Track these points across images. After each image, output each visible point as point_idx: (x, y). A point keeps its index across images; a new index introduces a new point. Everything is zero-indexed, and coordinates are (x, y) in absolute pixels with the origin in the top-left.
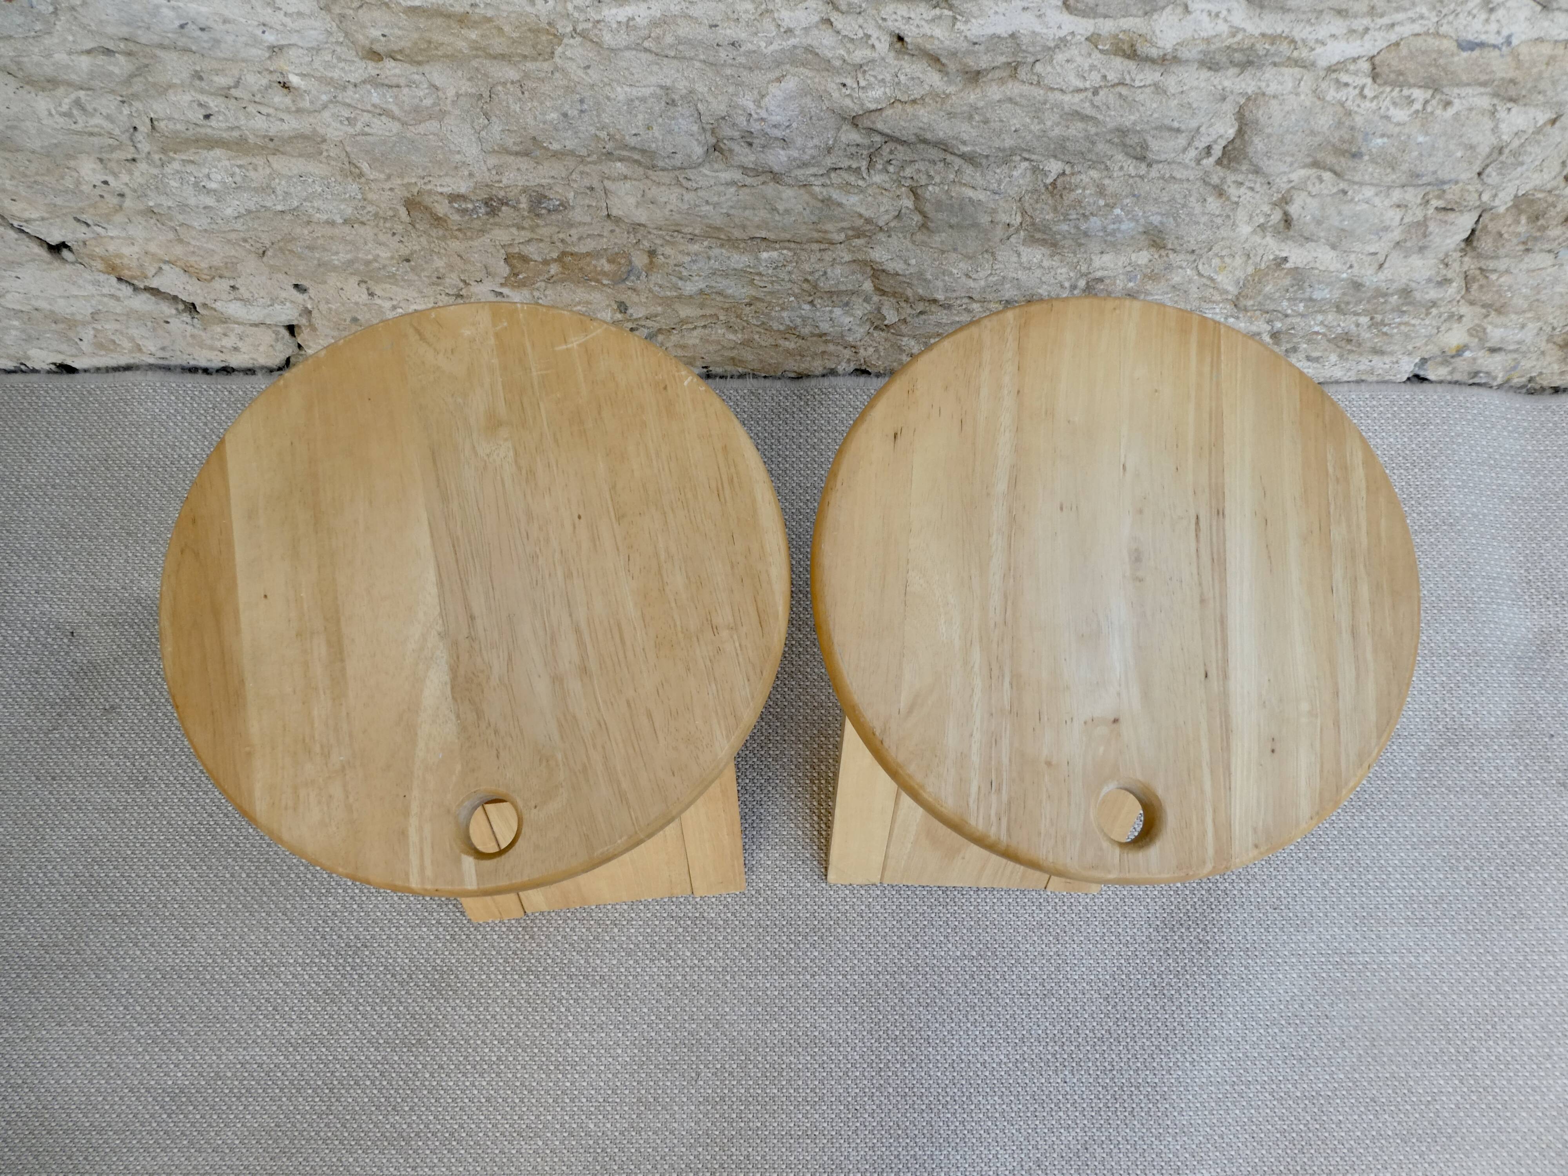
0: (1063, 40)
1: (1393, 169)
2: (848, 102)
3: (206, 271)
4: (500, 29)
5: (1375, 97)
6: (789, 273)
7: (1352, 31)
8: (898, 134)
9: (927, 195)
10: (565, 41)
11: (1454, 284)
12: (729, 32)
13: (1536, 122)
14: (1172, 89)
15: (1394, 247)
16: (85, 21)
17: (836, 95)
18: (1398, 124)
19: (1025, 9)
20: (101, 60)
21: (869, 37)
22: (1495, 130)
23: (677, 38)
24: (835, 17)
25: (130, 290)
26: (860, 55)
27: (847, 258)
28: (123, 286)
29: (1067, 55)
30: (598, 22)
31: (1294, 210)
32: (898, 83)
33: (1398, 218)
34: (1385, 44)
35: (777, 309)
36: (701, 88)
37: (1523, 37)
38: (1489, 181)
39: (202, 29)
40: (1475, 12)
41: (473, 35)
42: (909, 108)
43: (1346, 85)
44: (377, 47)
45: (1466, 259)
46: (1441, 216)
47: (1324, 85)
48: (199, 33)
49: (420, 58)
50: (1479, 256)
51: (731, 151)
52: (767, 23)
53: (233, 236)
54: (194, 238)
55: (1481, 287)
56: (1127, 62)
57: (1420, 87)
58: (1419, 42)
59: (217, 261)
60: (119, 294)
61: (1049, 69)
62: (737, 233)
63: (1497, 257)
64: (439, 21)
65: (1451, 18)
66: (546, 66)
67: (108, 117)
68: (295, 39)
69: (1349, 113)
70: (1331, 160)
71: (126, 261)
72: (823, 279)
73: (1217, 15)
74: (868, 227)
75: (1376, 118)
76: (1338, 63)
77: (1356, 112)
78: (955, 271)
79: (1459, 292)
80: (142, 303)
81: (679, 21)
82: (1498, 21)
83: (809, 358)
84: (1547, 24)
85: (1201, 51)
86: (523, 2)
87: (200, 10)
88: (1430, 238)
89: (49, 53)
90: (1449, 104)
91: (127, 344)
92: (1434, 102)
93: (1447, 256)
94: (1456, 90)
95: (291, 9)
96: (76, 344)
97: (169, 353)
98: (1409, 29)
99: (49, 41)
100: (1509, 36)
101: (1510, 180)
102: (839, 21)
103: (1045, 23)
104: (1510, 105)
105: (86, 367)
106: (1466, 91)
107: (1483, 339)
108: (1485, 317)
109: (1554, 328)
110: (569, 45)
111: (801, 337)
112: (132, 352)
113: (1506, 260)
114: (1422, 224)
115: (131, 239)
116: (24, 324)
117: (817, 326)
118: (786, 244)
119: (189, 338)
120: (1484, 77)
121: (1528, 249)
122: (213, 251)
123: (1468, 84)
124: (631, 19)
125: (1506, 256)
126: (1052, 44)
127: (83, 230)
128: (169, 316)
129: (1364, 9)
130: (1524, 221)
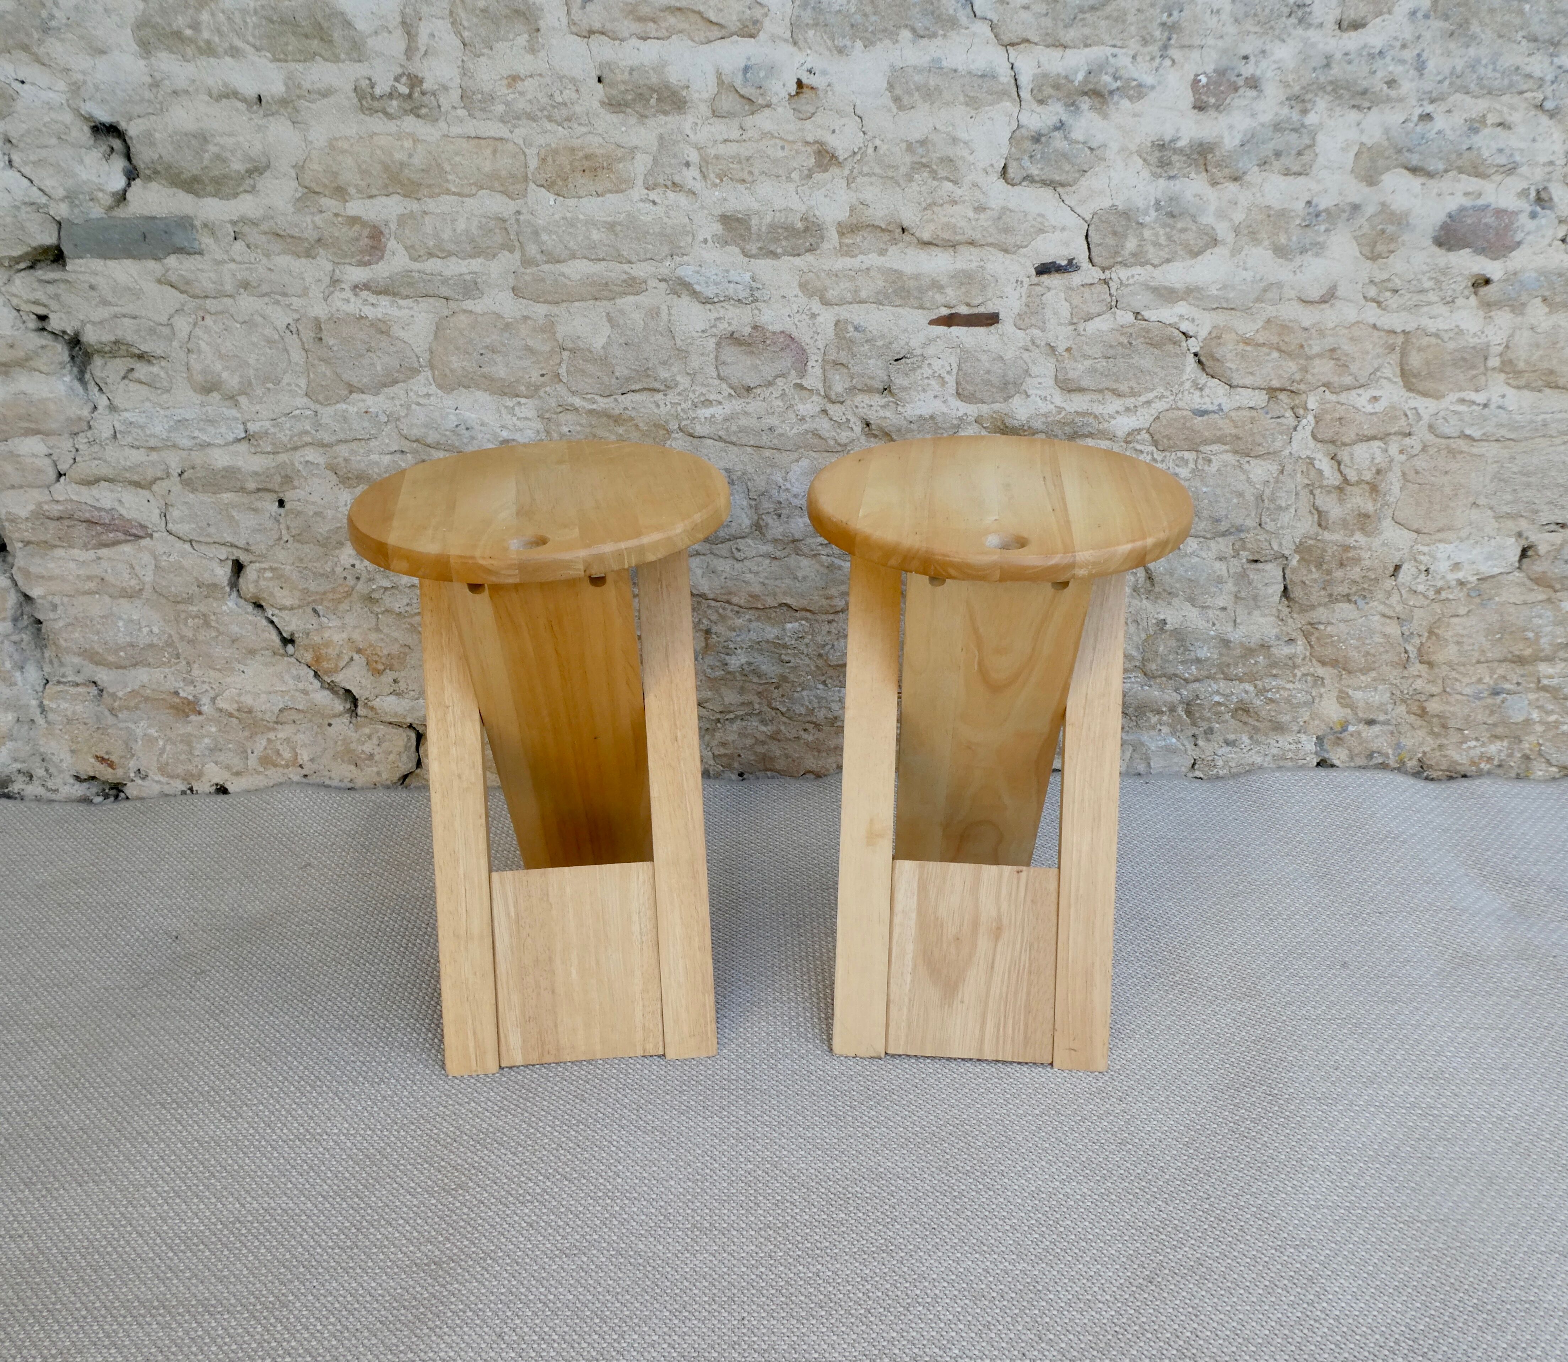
0: (960, 419)
3: (383, 660)
4: (637, 426)
5: (1163, 461)
6: (807, 645)
7: (1128, 409)
10: (673, 435)
11: (1299, 643)
12: (769, 421)
13: (1271, 473)
15: (1236, 603)
16: (401, 427)
19: (935, 397)
20: (398, 456)
21: (848, 420)
22: (1249, 480)
23: (739, 426)
24: (829, 407)
25: (319, 684)
26: (844, 436)
28: (316, 682)
30: (694, 418)
33: (1224, 568)
34: (1152, 419)
35: (799, 689)
36: (750, 469)
37: (1228, 406)
38: (1269, 528)
39: (467, 429)
40: (1191, 390)
41: (621, 431)
43: (1142, 452)
45: (1294, 614)
46: (1254, 566)
48: (465, 431)
50: (1302, 609)
51: (767, 524)
52: (790, 414)
55: (1318, 639)
57: (1187, 449)
58: (1170, 414)
59: (395, 649)
60: (310, 688)
62: (770, 602)
63: (1313, 607)
64: (604, 420)
65: (1180, 395)
68: (517, 436)
71: (330, 651)
72: (832, 651)
73: (1045, 398)
76: (1129, 434)
79: (1306, 649)
80: (323, 698)
81: (740, 416)
82: (1208, 396)
83: (824, 754)
84: (1238, 397)
85: (1044, 423)
86: (653, 406)
87: (471, 416)
88: (1254, 584)
89: (369, 452)
90: (1210, 461)
91: (287, 755)
92: (1200, 461)
93: (1279, 611)
94: (1208, 448)
95: (523, 415)
96: (247, 758)
97: (315, 767)
98: (1160, 406)
99: (373, 443)
100: (1220, 405)
101: (1282, 528)
102: (833, 409)
103: (948, 406)
104: (1248, 459)
105: (238, 790)
106: (1215, 447)
107: (1353, 707)
108: (1341, 679)
109: (1402, 692)
110: (675, 439)
111: (817, 726)
112: (287, 766)
113: (1321, 609)
114: (1243, 576)
115: (343, 627)
116: (220, 730)
117: (830, 709)
118: (804, 613)
119: (340, 743)
120: (1218, 433)
121: (1331, 595)
122: (396, 639)
123: (1213, 442)
124: (713, 416)
125: (1320, 605)
126: (955, 422)
127: (313, 622)
128: (335, 716)
129: (1127, 390)
130: (1314, 570)
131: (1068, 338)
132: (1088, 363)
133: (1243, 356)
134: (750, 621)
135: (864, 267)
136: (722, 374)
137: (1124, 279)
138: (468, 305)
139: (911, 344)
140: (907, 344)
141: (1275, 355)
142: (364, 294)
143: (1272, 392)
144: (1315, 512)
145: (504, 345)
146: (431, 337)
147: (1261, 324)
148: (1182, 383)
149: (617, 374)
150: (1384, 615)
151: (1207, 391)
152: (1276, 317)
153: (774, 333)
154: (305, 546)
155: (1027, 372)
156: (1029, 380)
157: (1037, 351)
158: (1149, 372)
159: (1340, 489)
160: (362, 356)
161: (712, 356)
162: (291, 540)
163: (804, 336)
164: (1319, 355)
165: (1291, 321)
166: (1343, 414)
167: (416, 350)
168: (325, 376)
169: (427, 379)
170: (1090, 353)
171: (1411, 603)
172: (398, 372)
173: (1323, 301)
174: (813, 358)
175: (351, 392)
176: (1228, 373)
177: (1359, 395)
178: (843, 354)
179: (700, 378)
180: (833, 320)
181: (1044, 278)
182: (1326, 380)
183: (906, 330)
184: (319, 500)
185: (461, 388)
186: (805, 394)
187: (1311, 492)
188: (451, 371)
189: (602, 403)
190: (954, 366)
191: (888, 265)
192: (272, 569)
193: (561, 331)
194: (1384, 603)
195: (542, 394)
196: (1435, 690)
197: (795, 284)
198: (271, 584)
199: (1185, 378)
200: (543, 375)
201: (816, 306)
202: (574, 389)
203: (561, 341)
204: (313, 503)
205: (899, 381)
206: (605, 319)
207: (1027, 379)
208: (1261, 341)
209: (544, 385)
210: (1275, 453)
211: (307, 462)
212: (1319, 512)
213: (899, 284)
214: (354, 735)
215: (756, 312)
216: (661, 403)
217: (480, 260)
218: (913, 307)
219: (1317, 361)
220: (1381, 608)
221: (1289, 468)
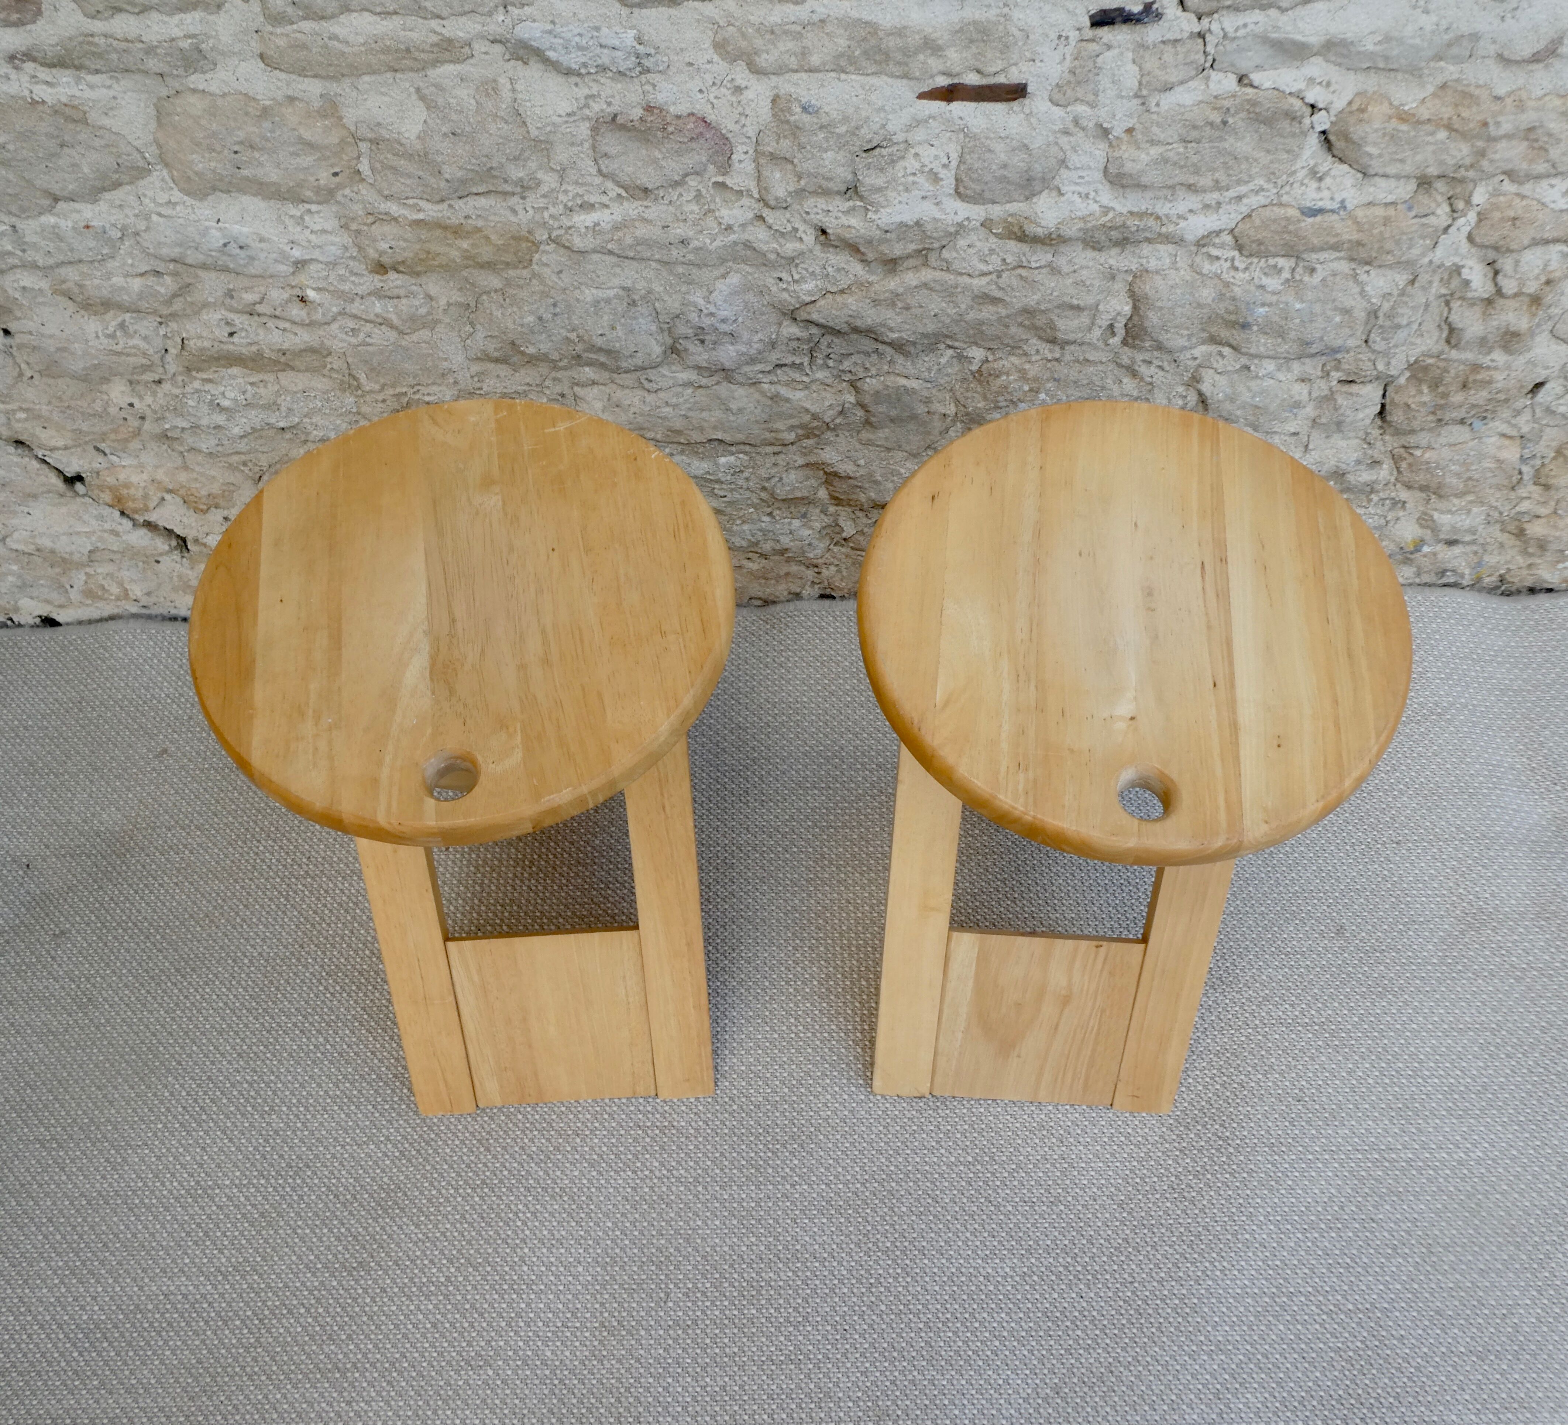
0: (960, 225)
1: (1283, 339)
2: (785, 295)
3: (204, 500)
4: (487, 238)
5: (1246, 269)
6: (747, 479)
7: (1207, 207)
8: (831, 324)
9: (866, 387)
10: (542, 247)
11: (1385, 466)
12: (679, 231)
13: (1397, 285)
14: (1066, 269)
15: (1313, 427)
16: (145, 244)
17: (774, 289)
18: (1274, 293)
19: (924, 198)
20: (151, 280)
21: (796, 230)
22: (1362, 293)
23: (635, 237)
24: (766, 212)
25: (130, 524)
26: (790, 247)
27: (801, 461)
28: (125, 521)
29: (968, 242)
30: (570, 228)
31: (1205, 388)
32: (827, 275)
33: (1305, 392)
34: (1240, 217)
35: (738, 522)
36: (657, 288)
37: (1355, 202)
38: (1377, 347)
39: (241, 247)
40: (1305, 181)
41: (465, 244)
42: (839, 298)
43: (1218, 258)
44: (385, 260)
45: (1387, 438)
46: (1346, 388)
47: (1198, 259)
48: (238, 251)
49: (419, 269)
50: (1398, 432)
51: (686, 350)
52: (710, 222)
53: (235, 459)
54: (198, 464)
55: (1410, 465)
56: (1020, 245)
57: (1283, 256)
58: (1267, 213)
59: (216, 489)
60: (120, 529)
61: (955, 254)
62: (696, 436)
63: (1412, 432)
64: (438, 232)
65: (1287, 188)
66: (525, 273)
67: (145, 338)
68: (316, 254)
69: (1227, 285)
70: (1225, 334)
71: (132, 491)
72: (779, 485)
73: (1087, 196)
74: (815, 424)
75: (1253, 288)
76: (1203, 237)
77: (1233, 284)
78: (903, 471)
79: (1391, 474)
80: (140, 538)
81: (637, 224)
82: (1328, 188)
83: (773, 582)
84: (1372, 189)
85: (1080, 230)
86: (508, 213)
87: (242, 230)
88: (1341, 411)
89: (109, 276)
90: (1313, 270)
91: (115, 590)
92: (1299, 270)
93: (1367, 434)
94: (1314, 256)
95: (317, 227)
96: (67, 592)
97: (153, 599)
98: (1255, 201)
99: (111, 264)
100: (1343, 202)
101: (1396, 346)
102: (770, 216)
103: (943, 210)
104: (1367, 268)
105: (69, 620)
106: (1323, 256)
107: (1435, 529)
108: (1427, 503)
109: (1501, 513)
110: (545, 252)
111: (764, 556)
112: (118, 599)
113: (1423, 434)
114: (1329, 398)
115: (141, 467)
116: (23, 568)
117: (778, 541)
118: (742, 447)
119: (175, 579)
120: (1332, 240)
121: (1440, 420)
122: (214, 477)
123: (1322, 249)
124: (597, 224)
125: (1422, 430)
126: (952, 230)
127: (100, 460)
128: (161, 554)
129: (1210, 184)
130: (1426, 390)
131: (1130, 116)
132: (1155, 151)
133: (1393, 137)
134: (672, 455)
135: (815, 18)
136: (605, 171)
137: (1230, 30)
138: (196, 80)
139: (890, 127)
140: (883, 126)
141: (1442, 135)
142: (29, 66)
143: (1424, 183)
144: (1446, 328)
145: (267, 140)
146: (153, 125)
147: (1430, 89)
148: (1294, 172)
149: (447, 176)
150: (1504, 435)
151: (1328, 181)
152: (1457, 80)
153: (678, 117)
154: (60, 381)
155: (1063, 162)
156: (1064, 173)
157: (1081, 134)
158: (1247, 159)
159: (1489, 302)
160: (53, 155)
161: (587, 145)
162: (37, 376)
163: (726, 120)
164: (1508, 137)
165: (1478, 86)
166: (1520, 212)
167: (135, 143)
168: (9, 181)
169: (163, 180)
170: (1162, 136)
171: (1544, 422)
172: (116, 172)
173: (1536, 58)
174: (741, 149)
175: (56, 200)
176: (1365, 160)
177: (1552, 186)
178: (786, 143)
179: (572, 175)
180: (770, 94)
181: (1104, 32)
182: (1509, 166)
183: (882, 109)
184: (58, 333)
185: (218, 193)
186: (729, 196)
187: (1447, 303)
188: (196, 173)
189: (431, 211)
190: (954, 156)
191: (854, 14)
192: (21, 409)
193: (350, 116)
194: (1509, 422)
195: (339, 198)
196: (1543, 511)
197: (708, 44)
198: (28, 425)
199: (1299, 165)
200: (335, 174)
201: (741, 75)
202: (386, 193)
203: (353, 129)
204: (51, 336)
205: (870, 179)
206: (414, 97)
207: (1062, 170)
208: (1426, 116)
209: (340, 186)
210: (1407, 262)
211: (24, 288)
212: (1452, 330)
213: (873, 42)
214: (190, 572)
215: (648, 88)
216: (519, 209)
217: (197, 15)
218: (892, 76)
219: (1503, 144)
220: (1504, 428)
221: (1423, 279)
